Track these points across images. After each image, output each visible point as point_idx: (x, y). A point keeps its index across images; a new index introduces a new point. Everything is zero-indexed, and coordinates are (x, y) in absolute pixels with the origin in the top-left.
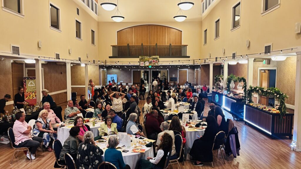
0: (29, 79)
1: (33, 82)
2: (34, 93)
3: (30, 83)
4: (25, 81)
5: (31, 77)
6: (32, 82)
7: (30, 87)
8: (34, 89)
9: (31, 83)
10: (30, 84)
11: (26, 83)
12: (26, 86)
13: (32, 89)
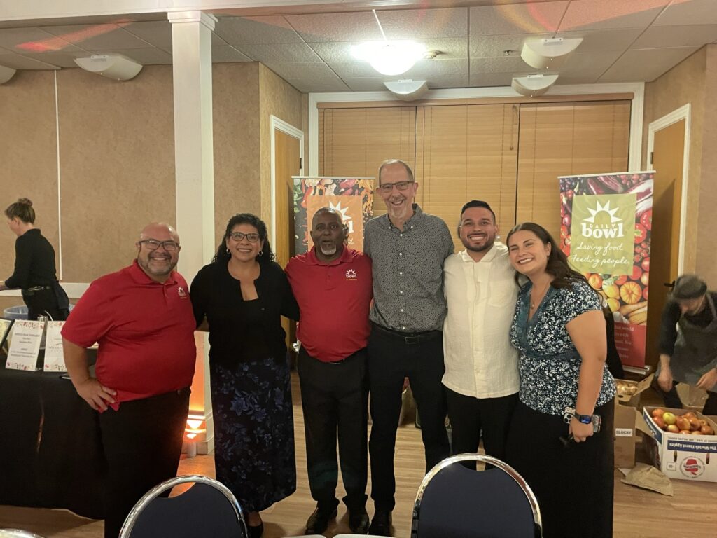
0: (590, 193)
1: (612, 213)
2: (611, 281)
3: (594, 213)
4: (570, 202)
5: (601, 176)
6: (606, 208)
7: (591, 240)
8: (612, 256)
9: (602, 217)
10: (591, 220)
11: (570, 215)
12: (569, 233)
13: (602, 258)
